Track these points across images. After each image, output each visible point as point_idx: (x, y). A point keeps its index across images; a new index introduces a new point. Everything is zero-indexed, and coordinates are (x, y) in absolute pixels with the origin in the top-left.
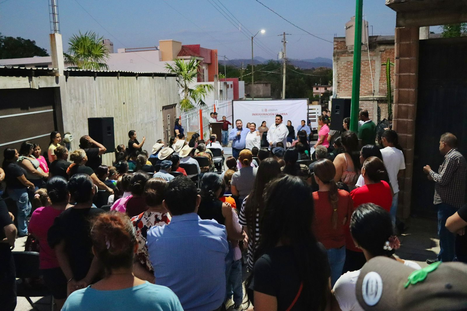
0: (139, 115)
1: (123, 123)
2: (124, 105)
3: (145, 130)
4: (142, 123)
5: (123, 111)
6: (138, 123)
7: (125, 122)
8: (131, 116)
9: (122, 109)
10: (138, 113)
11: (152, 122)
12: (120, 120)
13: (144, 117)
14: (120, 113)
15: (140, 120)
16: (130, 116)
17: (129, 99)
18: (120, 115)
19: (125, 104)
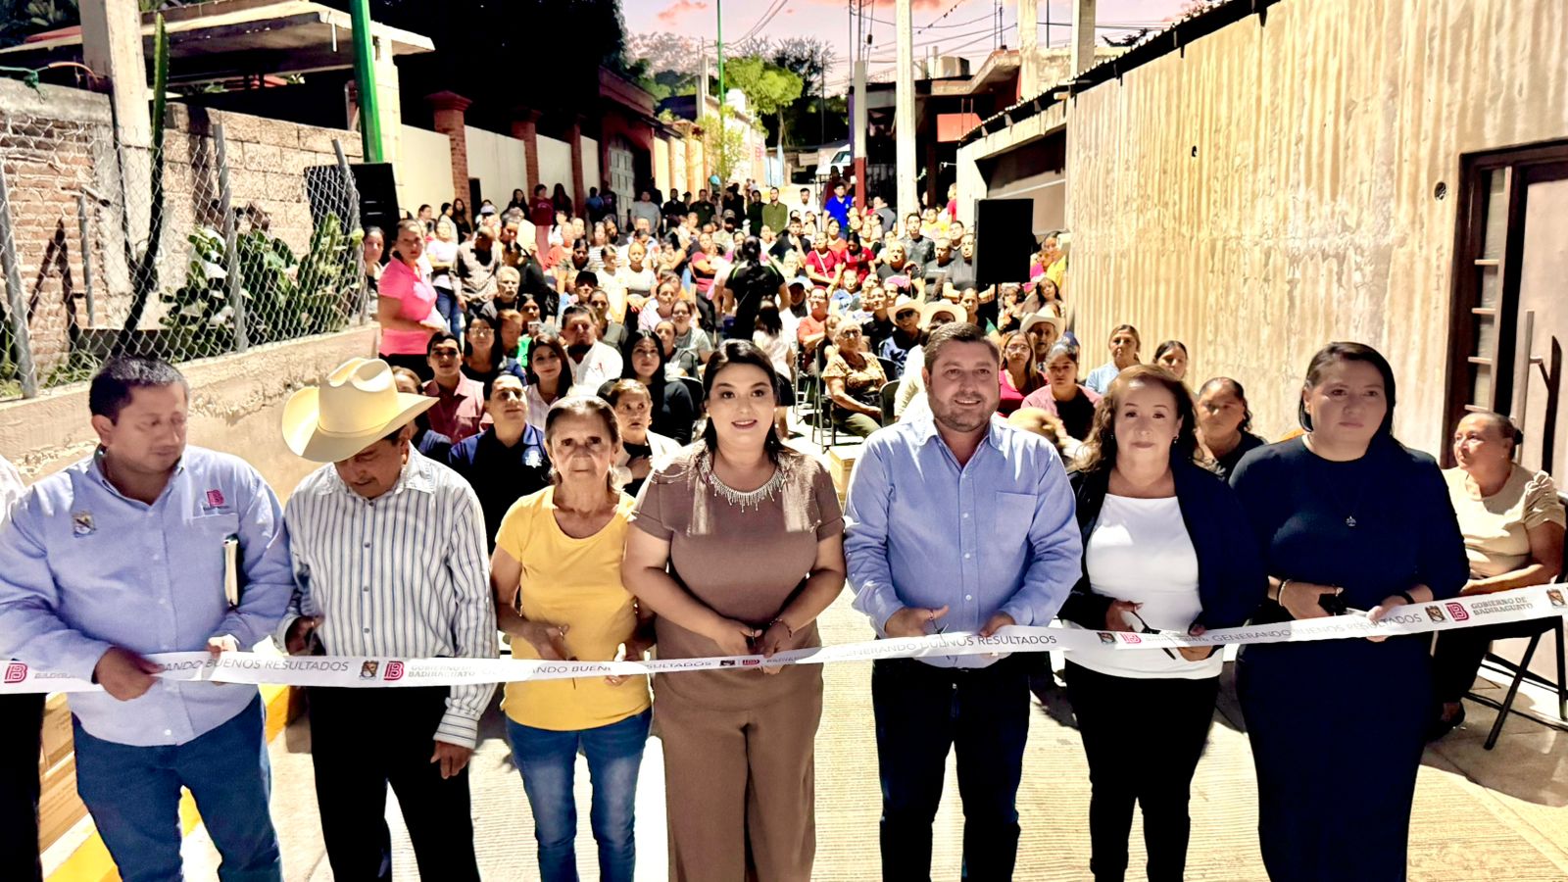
0: (1259, 202)
1: (1184, 229)
2: (1194, 160)
3: (1287, 287)
4: (1270, 248)
5: (1185, 184)
6: (1246, 243)
7: (1192, 228)
8: (1218, 204)
9: (1186, 175)
10: (1254, 196)
11: (1341, 259)
12: (1175, 218)
13: (1285, 218)
14: (1177, 186)
15: (1257, 230)
16: (1212, 207)
17: (1214, 128)
18: (1177, 197)
19: (1197, 153)
